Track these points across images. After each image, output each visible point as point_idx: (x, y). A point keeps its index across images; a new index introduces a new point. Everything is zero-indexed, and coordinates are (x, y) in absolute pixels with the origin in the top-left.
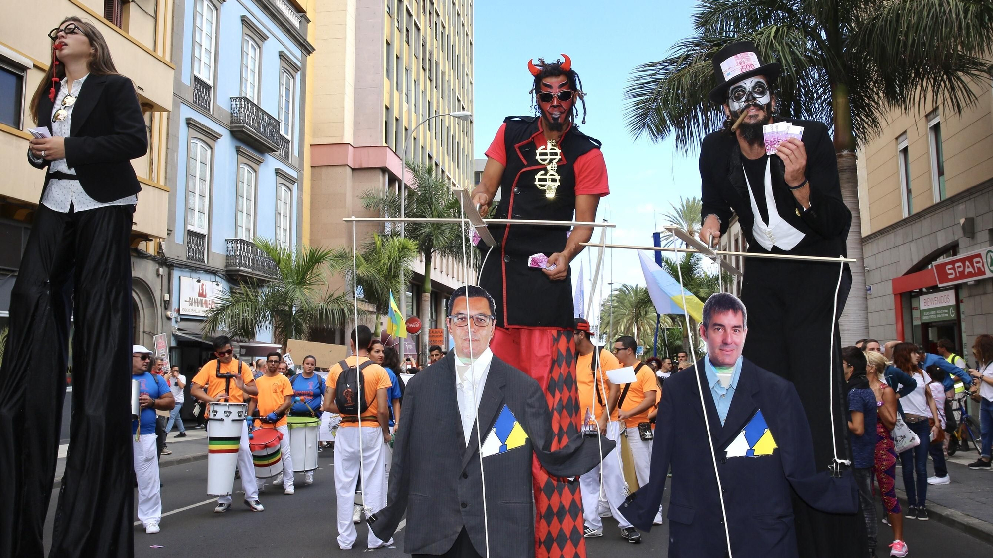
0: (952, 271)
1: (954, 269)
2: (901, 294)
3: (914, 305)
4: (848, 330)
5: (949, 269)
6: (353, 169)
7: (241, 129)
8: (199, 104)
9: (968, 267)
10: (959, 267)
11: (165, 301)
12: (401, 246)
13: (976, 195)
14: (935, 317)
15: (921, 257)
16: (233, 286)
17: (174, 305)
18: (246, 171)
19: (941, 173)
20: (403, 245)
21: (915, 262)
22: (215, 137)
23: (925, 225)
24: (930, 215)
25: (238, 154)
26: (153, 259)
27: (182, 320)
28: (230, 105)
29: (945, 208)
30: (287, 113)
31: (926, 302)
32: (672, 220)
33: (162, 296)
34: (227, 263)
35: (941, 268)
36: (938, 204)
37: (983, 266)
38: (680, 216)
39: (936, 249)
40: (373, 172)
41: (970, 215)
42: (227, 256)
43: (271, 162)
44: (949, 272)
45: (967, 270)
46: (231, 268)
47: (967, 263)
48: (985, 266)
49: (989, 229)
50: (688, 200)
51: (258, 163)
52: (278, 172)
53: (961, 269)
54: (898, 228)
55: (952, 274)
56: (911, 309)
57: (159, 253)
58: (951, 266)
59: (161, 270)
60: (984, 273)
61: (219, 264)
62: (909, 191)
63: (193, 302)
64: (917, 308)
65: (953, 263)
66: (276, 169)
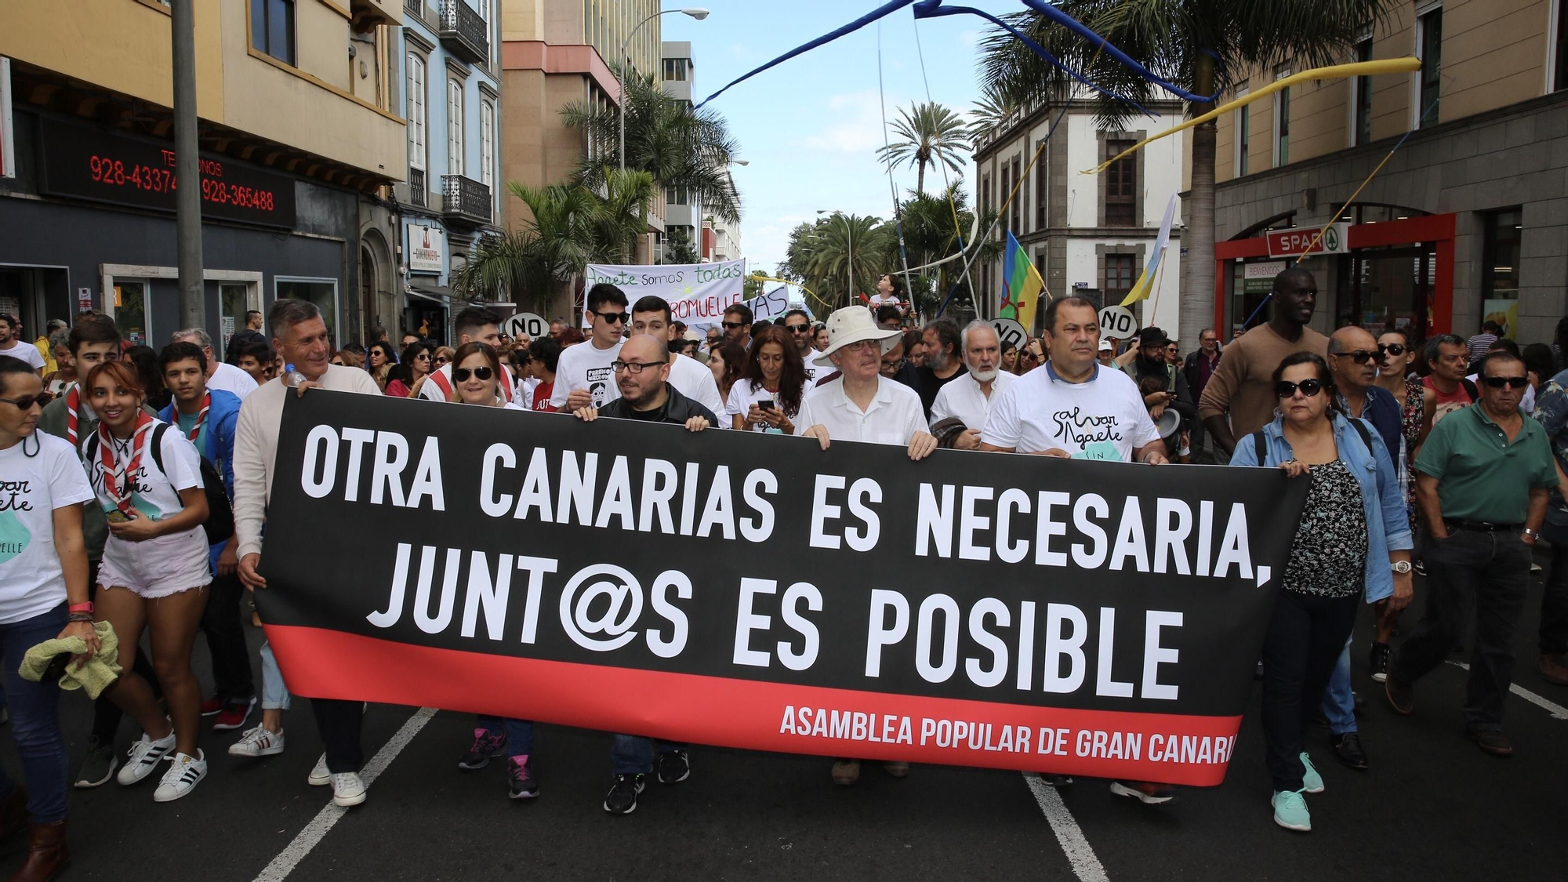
0: (1287, 243)
1: (1289, 241)
2: (1225, 261)
3: (1237, 273)
4: (1194, 309)
5: (1284, 241)
6: (547, 75)
7: (453, 37)
8: (414, 10)
9: (1305, 241)
10: (1296, 240)
11: (398, 254)
12: (640, 182)
13: (1322, 164)
14: (1261, 288)
15: (1253, 222)
16: (451, 233)
17: (405, 260)
18: (453, 88)
19: (1284, 132)
20: (642, 181)
21: (1245, 227)
22: (427, 48)
23: (1261, 187)
24: (1266, 179)
25: (447, 67)
26: (384, 204)
27: (413, 276)
28: (438, 5)
29: (1285, 174)
30: (485, 7)
31: (1252, 272)
32: (903, 131)
33: (395, 249)
34: (444, 205)
35: (1275, 239)
36: (1277, 169)
37: (1321, 241)
38: (913, 127)
39: (1270, 216)
40: (573, 80)
41: (1313, 186)
42: (444, 196)
43: (476, 75)
44: (1284, 243)
45: (1304, 244)
46: (447, 211)
47: (1305, 237)
48: (1324, 241)
49: (1332, 204)
50: (923, 107)
51: (464, 76)
52: (482, 86)
53: (1298, 242)
54: (1228, 188)
55: (1287, 246)
56: (1234, 277)
57: (389, 197)
58: (1286, 238)
59: (393, 217)
60: (1322, 249)
61: (436, 206)
62: (1244, 148)
63: (420, 254)
64: (1242, 276)
65: (1289, 235)
66: (479, 82)
